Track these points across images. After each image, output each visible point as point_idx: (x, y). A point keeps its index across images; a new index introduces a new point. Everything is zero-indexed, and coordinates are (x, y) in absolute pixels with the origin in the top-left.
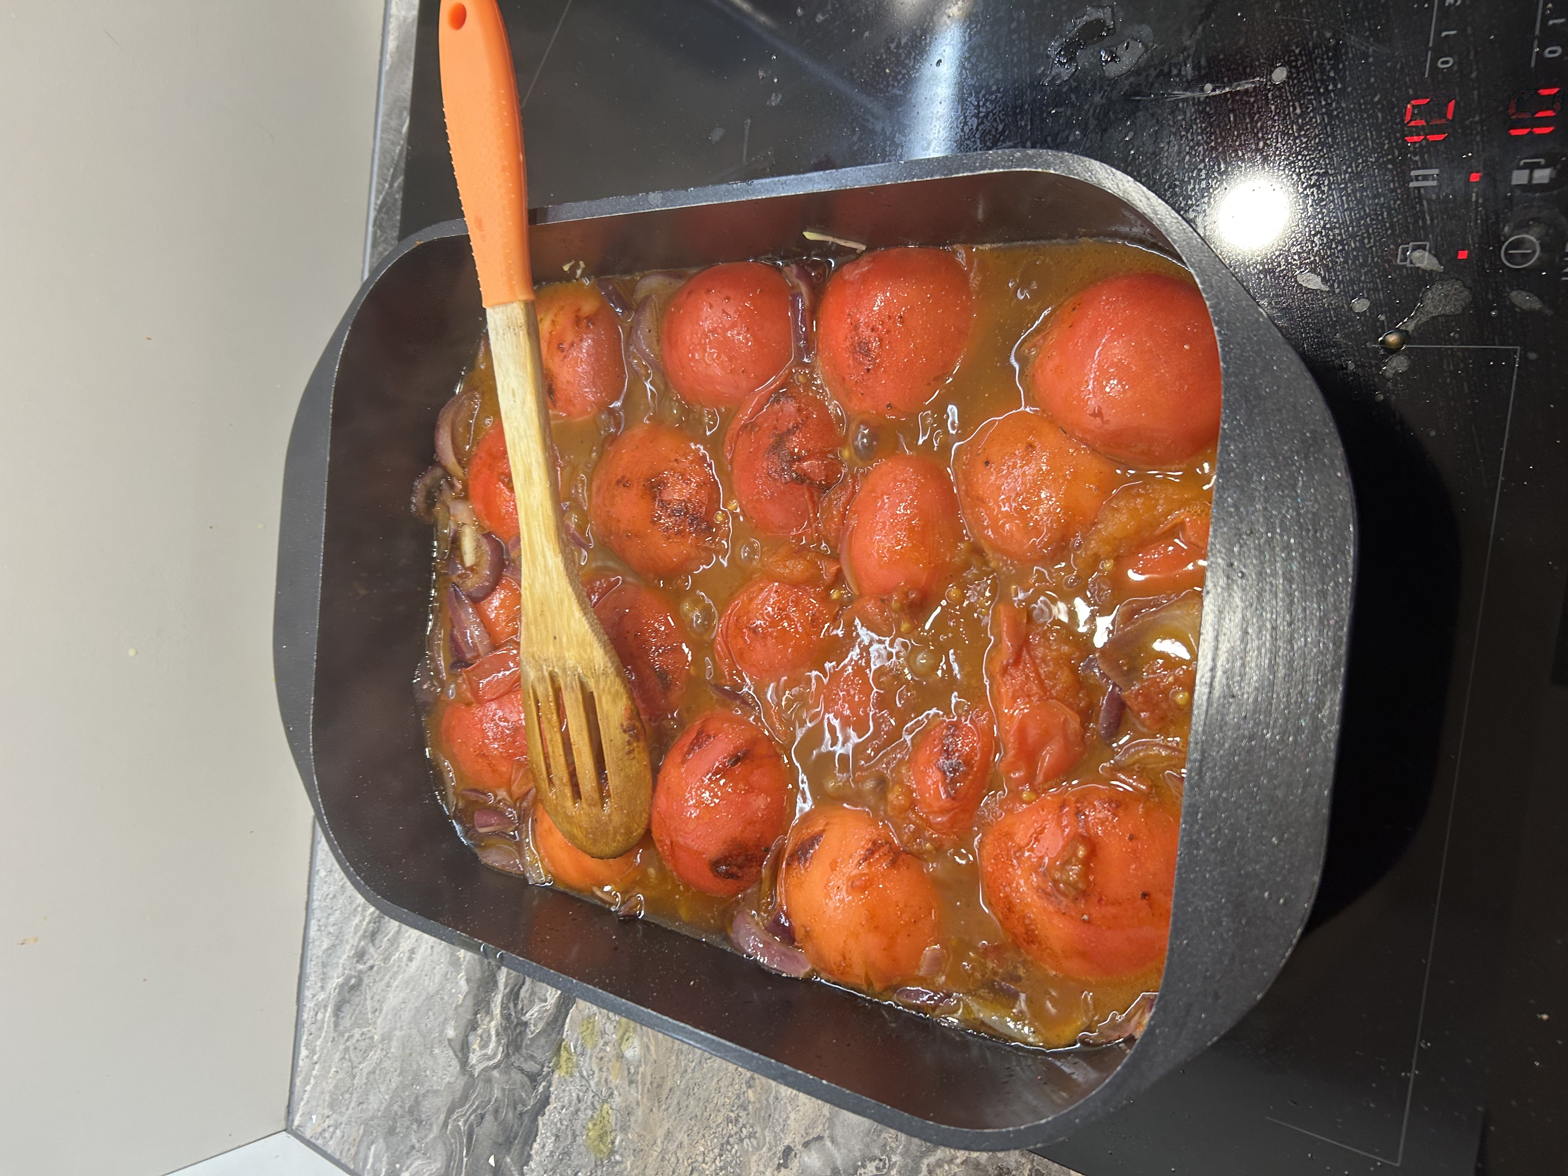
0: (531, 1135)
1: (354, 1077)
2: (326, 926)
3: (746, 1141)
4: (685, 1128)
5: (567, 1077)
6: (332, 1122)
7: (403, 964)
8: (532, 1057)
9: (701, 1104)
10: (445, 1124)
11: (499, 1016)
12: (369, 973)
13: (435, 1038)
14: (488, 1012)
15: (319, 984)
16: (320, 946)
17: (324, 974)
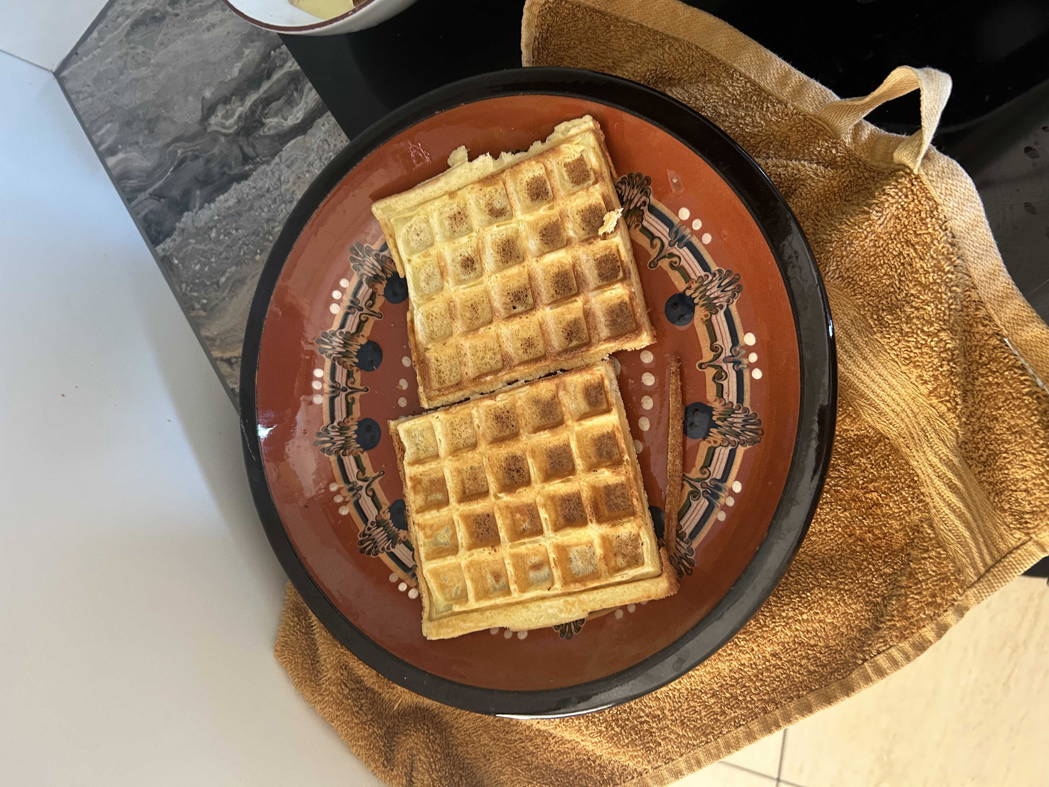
1: (122, 74)
5: (269, 174)
6: (89, 91)
8: (254, 147)
10: (168, 145)
11: (248, 107)
12: (173, 17)
13: (194, 89)
14: (242, 100)
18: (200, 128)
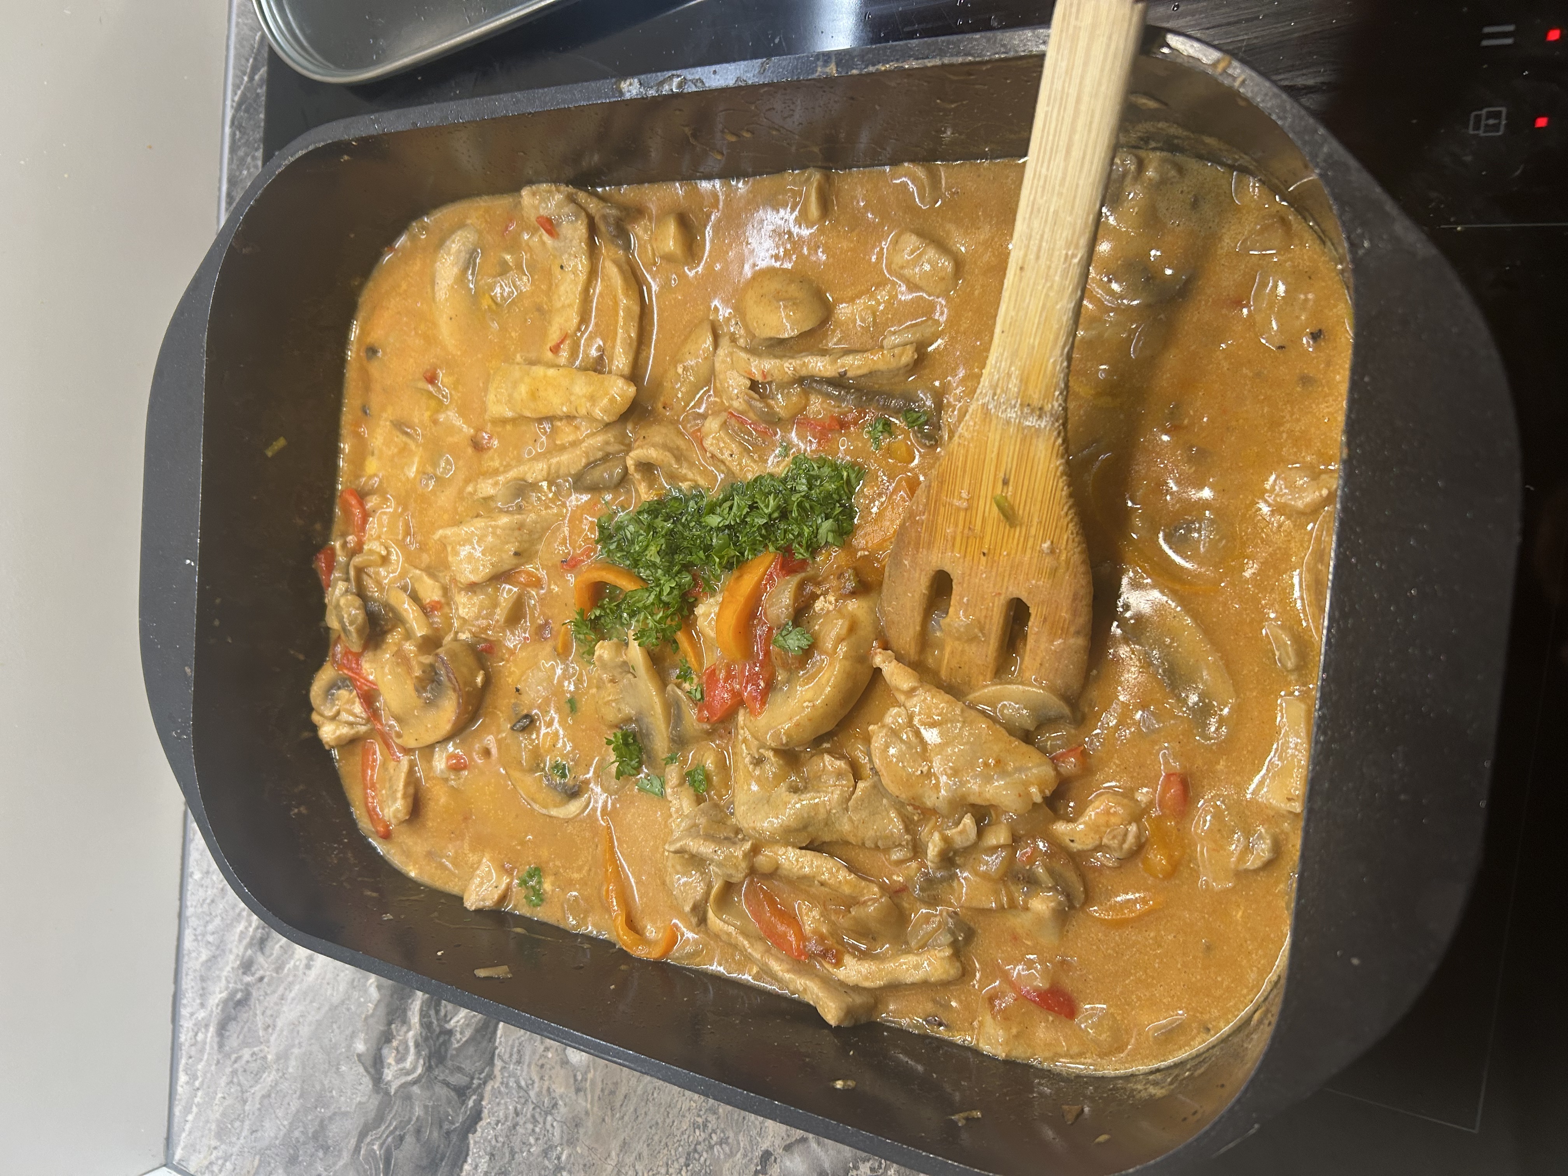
0: (461, 1155)
1: (245, 1102)
2: (204, 935)
3: (717, 1148)
4: (644, 1137)
5: (503, 1089)
6: (220, 1154)
7: (300, 973)
8: (459, 1069)
9: (662, 1110)
10: (357, 1149)
11: (418, 1025)
12: (259, 985)
13: (341, 1054)
14: (405, 1021)
15: (198, 1001)
16: (197, 959)
17: (203, 989)
18: (380, 1097)
